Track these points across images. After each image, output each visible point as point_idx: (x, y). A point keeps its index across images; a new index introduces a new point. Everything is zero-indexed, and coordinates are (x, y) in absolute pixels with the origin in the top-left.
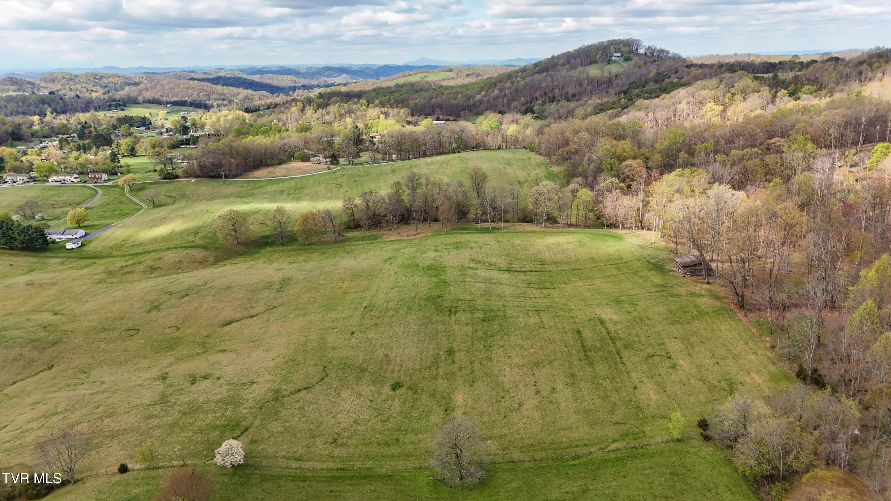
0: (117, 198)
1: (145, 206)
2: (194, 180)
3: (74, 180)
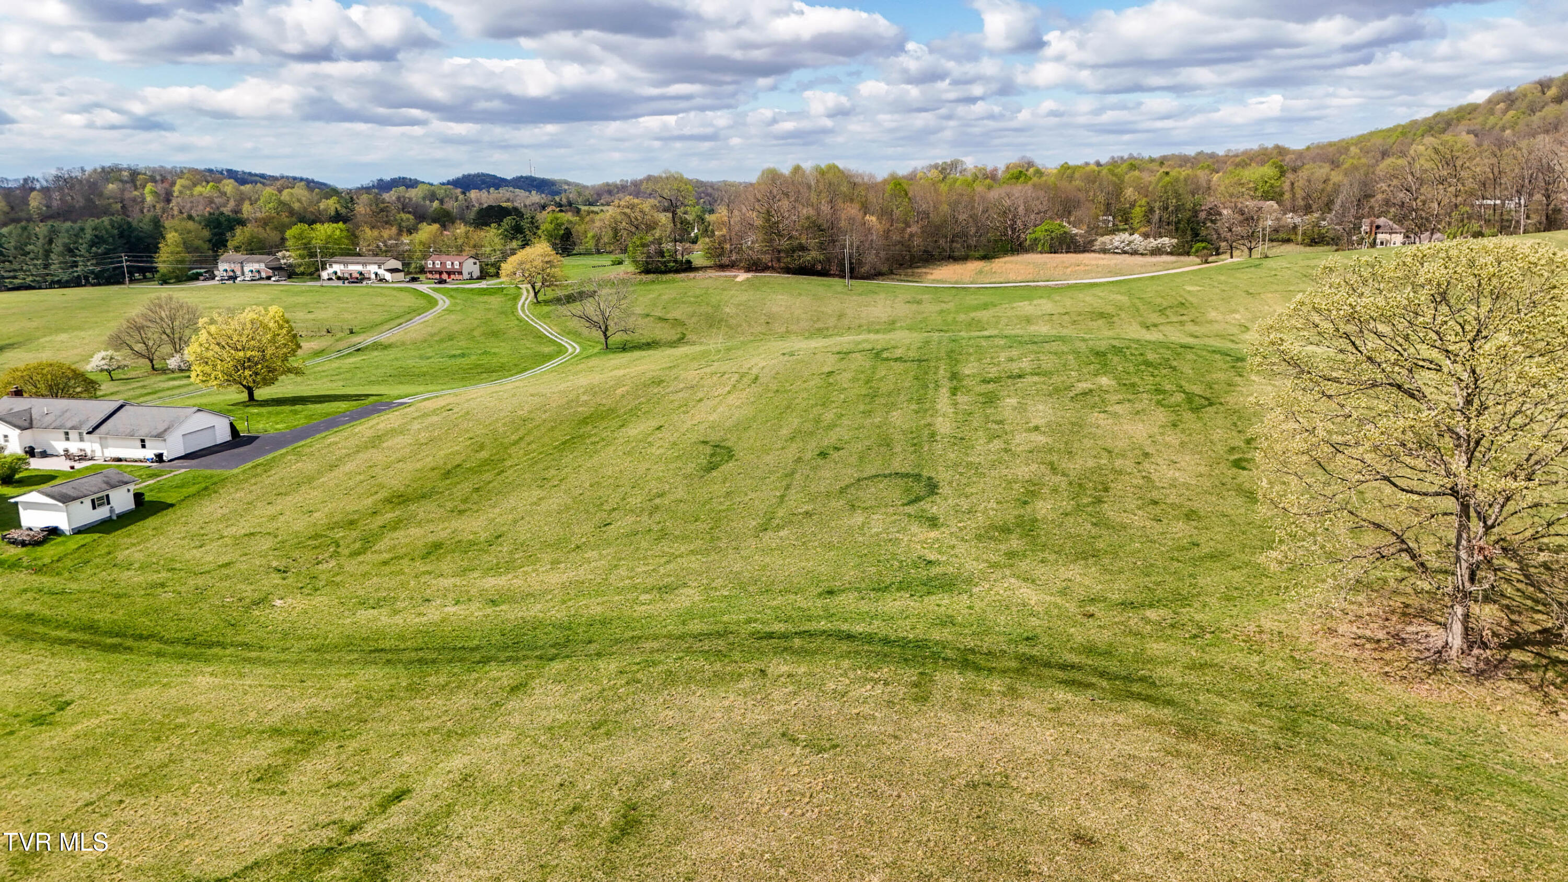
0: (486, 322)
1: (572, 347)
2: (742, 276)
3: (388, 276)
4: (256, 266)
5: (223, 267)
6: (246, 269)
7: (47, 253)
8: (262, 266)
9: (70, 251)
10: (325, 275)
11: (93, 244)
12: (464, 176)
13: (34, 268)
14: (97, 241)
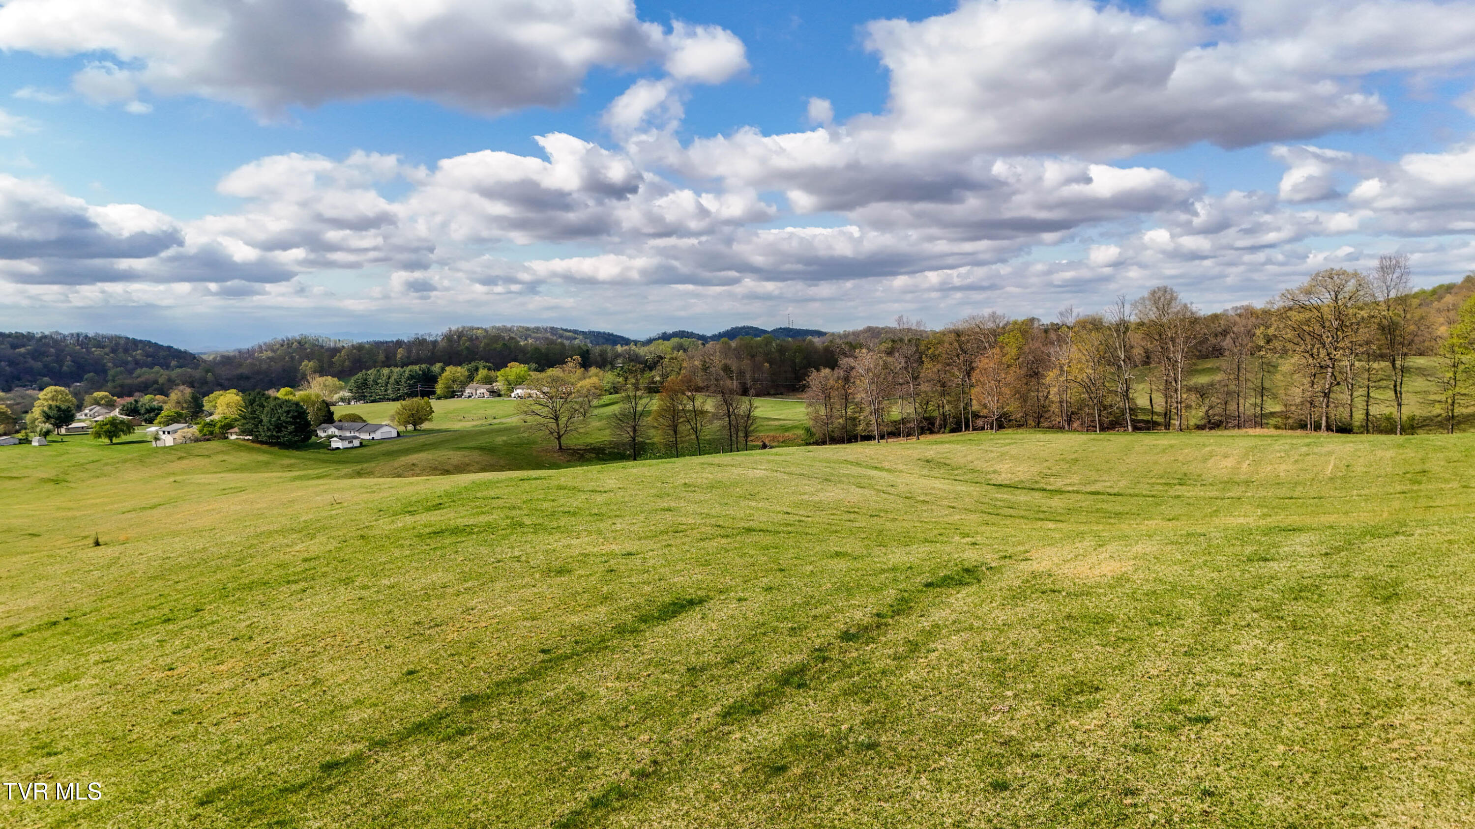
4: (482, 391)
5: (468, 391)
6: (478, 392)
7: (387, 384)
8: (485, 391)
9: (397, 382)
10: (513, 395)
11: (408, 379)
12: (733, 329)
13: (380, 390)
14: (411, 377)
